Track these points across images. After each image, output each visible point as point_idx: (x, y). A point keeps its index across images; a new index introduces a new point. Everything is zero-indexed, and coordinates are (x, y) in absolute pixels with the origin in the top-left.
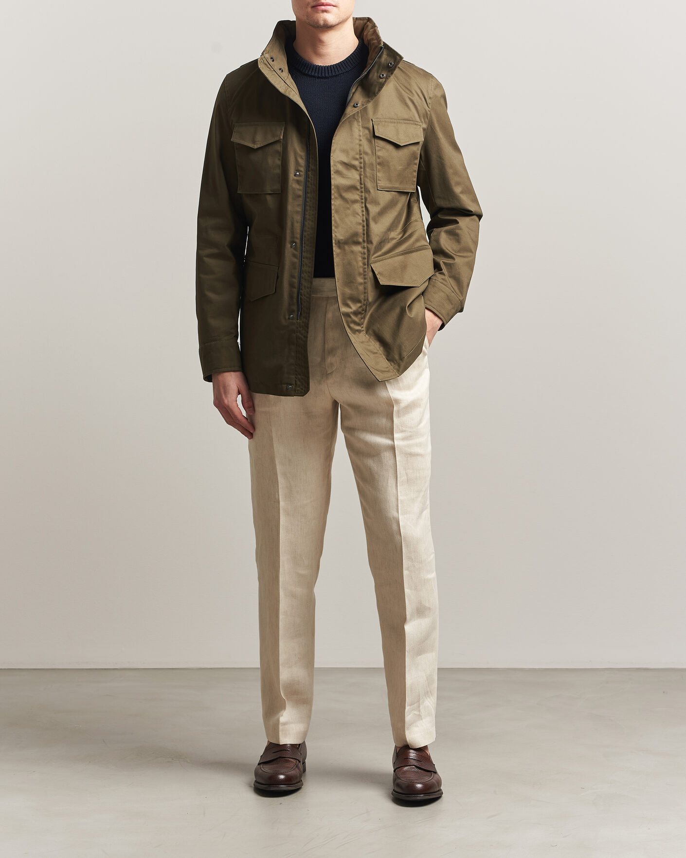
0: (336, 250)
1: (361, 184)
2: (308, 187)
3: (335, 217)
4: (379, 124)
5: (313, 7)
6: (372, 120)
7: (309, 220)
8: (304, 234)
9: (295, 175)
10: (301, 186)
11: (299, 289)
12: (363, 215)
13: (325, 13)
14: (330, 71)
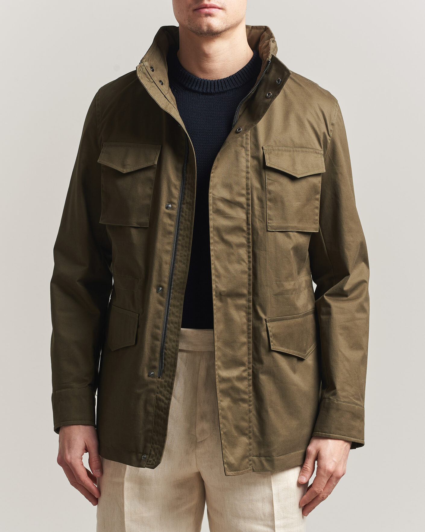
0: (216, 303)
1: (248, 224)
2: (182, 223)
3: (215, 264)
4: (271, 153)
5: (195, 10)
6: (263, 148)
7: (181, 261)
8: (174, 277)
9: (167, 208)
10: (173, 220)
11: (164, 342)
12: (249, 262)
13: (209, 18)
14: (216, 87)
